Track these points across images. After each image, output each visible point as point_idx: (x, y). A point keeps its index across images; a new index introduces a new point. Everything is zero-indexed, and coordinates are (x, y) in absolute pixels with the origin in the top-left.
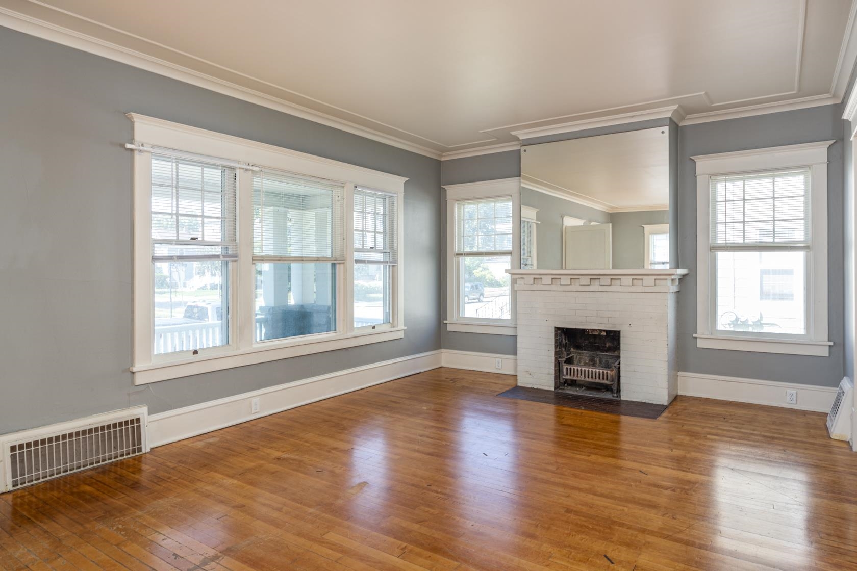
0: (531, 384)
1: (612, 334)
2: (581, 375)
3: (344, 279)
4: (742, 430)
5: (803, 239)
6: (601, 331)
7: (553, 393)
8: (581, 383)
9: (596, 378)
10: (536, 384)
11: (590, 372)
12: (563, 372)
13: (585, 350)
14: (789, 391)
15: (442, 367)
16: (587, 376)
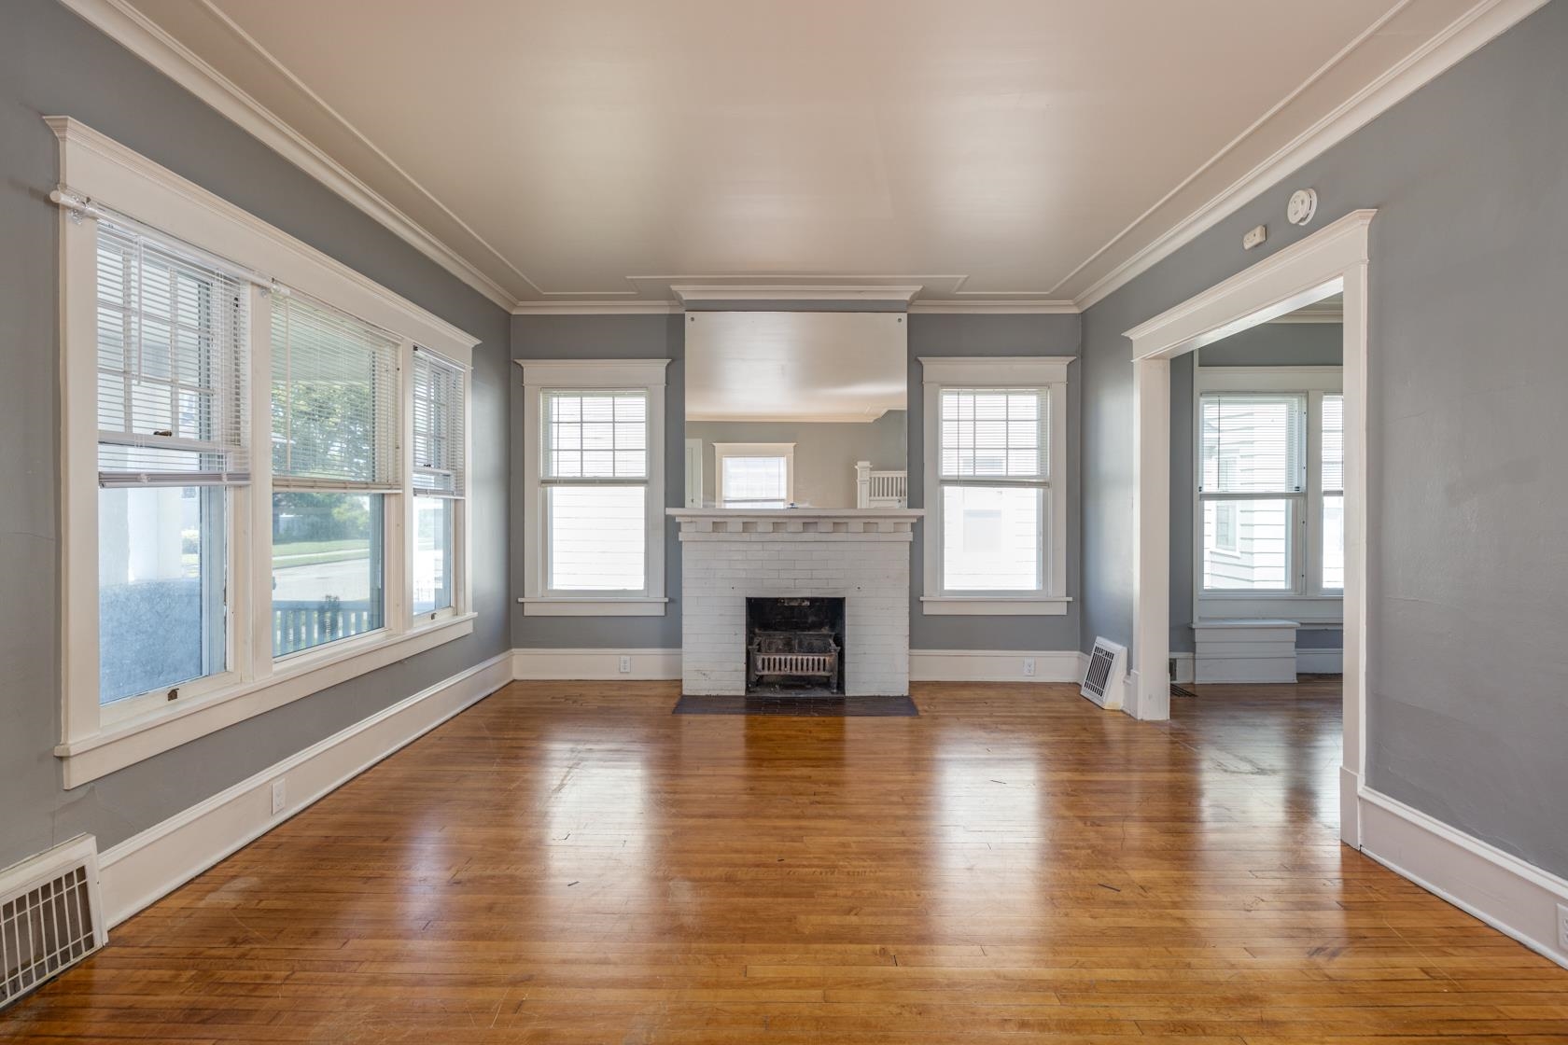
0: (705, 690)
1: (818, 604)
2: (786, 667)
3: (398, 525)
4: (1020, 714)
5: (1035, 474)
6: (803, 599)
7: (743, 699)
8: (771, 680)
9: (808, 669)
10: (714, 690)
11: (799, 661)
12: (756, 665)
13: (776, 630)
14: (1028, 661)
15: (514, 681)
16: (794, 667)
